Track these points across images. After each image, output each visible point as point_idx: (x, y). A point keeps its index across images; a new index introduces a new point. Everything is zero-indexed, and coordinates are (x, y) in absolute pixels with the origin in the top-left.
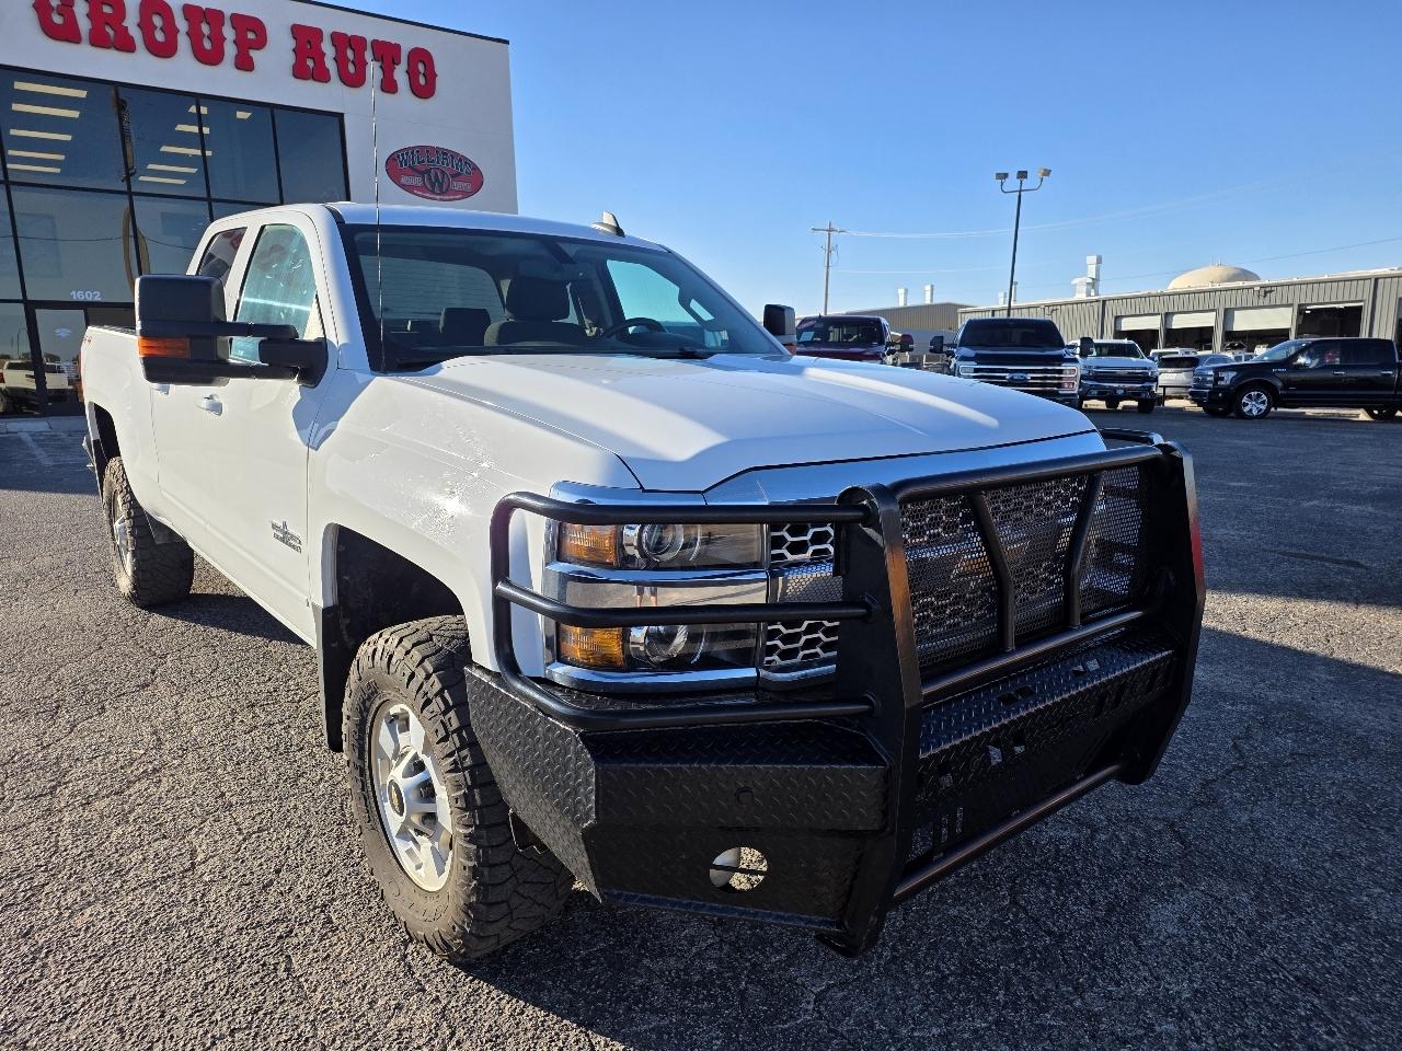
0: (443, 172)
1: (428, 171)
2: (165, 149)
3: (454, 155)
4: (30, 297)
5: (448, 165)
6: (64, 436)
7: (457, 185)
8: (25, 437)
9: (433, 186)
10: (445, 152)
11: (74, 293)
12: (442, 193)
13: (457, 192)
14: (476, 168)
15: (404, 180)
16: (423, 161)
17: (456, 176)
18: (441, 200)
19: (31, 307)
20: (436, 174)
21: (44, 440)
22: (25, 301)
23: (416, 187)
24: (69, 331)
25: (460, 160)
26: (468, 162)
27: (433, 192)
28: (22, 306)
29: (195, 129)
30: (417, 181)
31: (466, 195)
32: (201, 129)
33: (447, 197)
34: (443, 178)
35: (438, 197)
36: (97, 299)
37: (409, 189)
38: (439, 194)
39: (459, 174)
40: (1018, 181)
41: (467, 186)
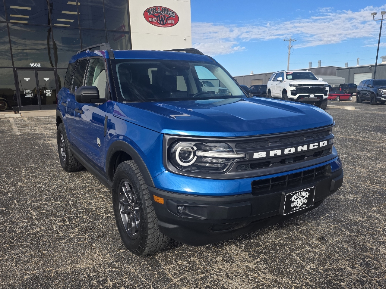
0: (164, 17)
1: (159, 16)
2: (64, 12)
3: (169, 10)
4: (15, 66)
5: (166, 13)
6: (26, 119)
7: (169, 21)
8: (11, 120)
9: (160, 22)
10: (165, 9)
11: (31, 64)
12: (164, 24)
13: (170, 24)
14: (176, 15)
15: (150, 19)
16: (157, 12)
17: (169, 18)
18: (163, 27)
19: (16, 70)
20: (162, 17)
21: (18, 121)
22: (14, 68)
23: (155, 22)
24: (29, 79)
25: (171, 11)
26: (174, 12)
27: (160, 24)
28: (12, 69)
29: (75, 3)
30: (155, 20)
31: (173, 25)
32: (77, 4)
33: (165, 26)
34: (164, 19)
35: (162, 26)
36: (39, 66)
37: (152, 23)
38: (162, 25)
39: (170, 17)
40: (381, 15)
41: (173, 22)
